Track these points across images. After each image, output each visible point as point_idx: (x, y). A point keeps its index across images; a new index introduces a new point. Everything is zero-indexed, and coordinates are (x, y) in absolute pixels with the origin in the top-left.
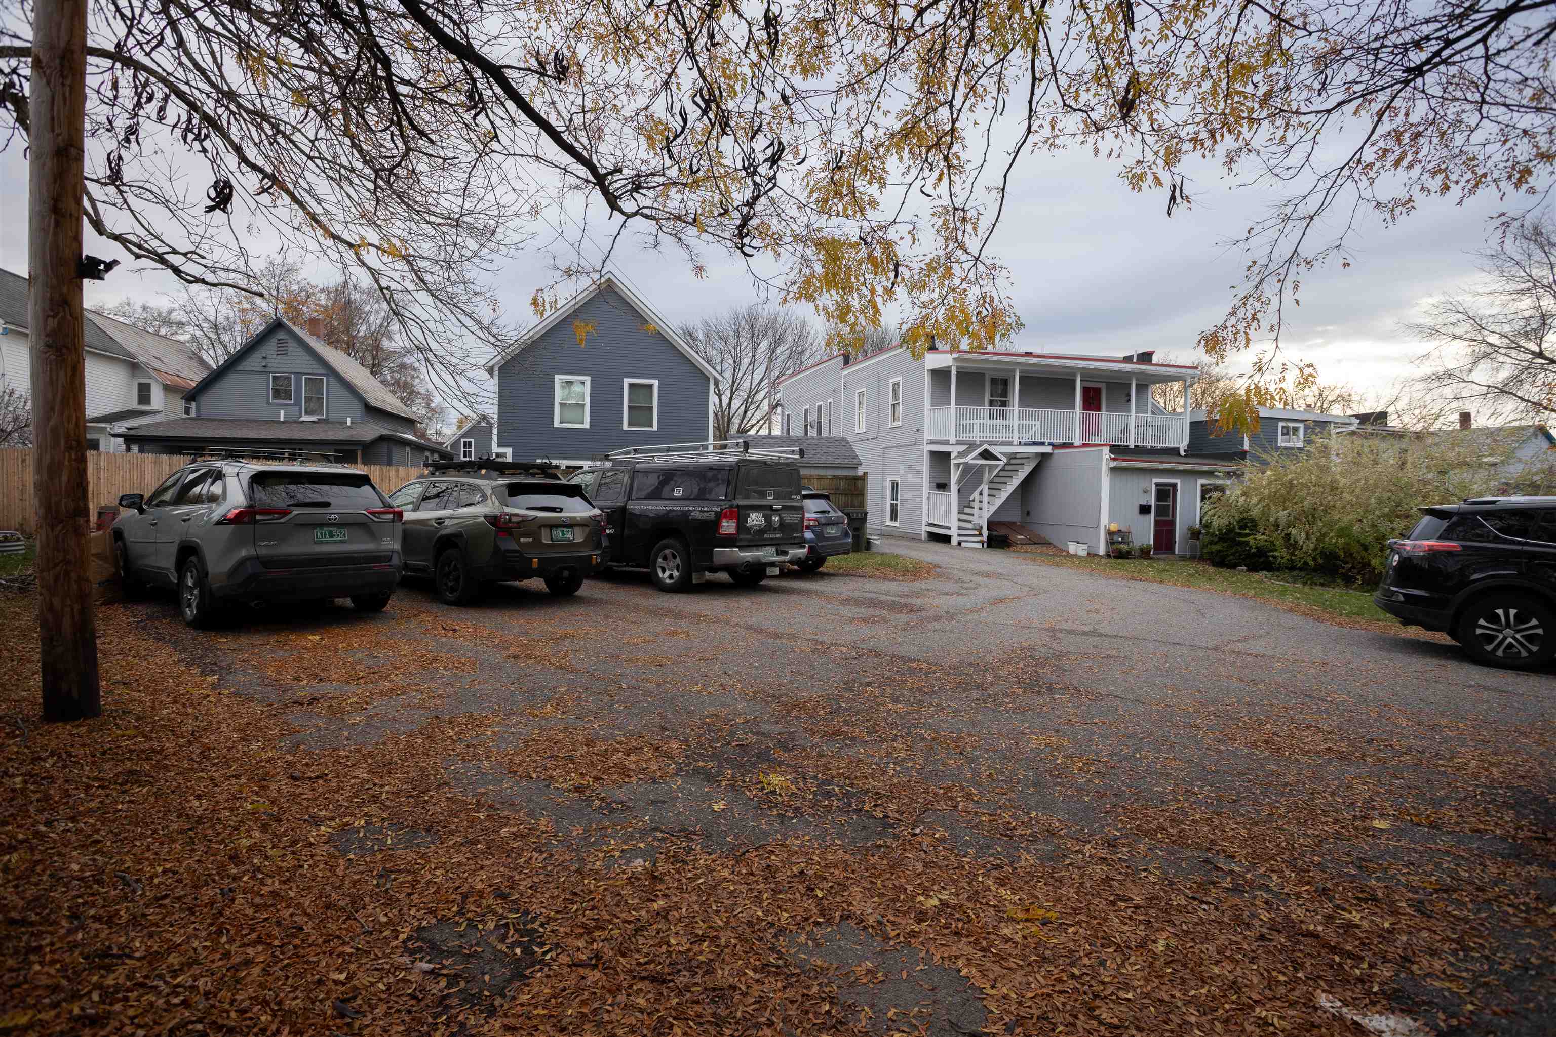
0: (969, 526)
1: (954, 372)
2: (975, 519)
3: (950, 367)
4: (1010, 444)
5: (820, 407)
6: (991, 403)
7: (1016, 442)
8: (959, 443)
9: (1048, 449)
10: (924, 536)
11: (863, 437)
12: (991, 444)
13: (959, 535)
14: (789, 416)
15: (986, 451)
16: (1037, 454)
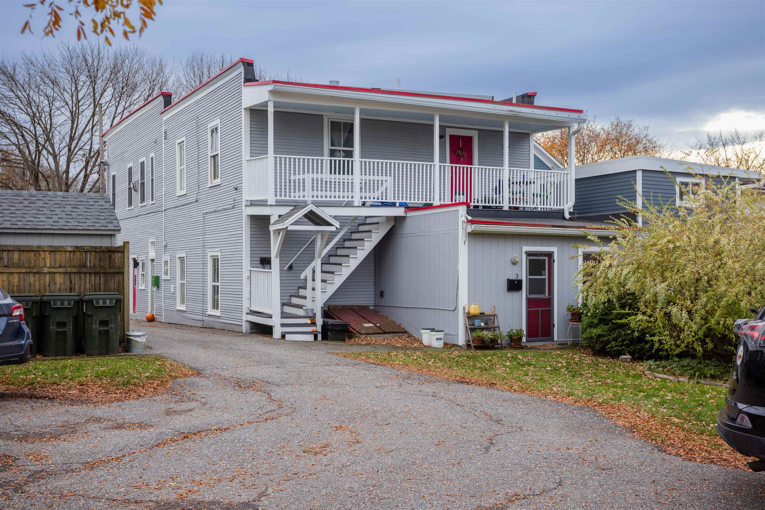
0: (300, 312)
1: (271, 110)
2: (308, 303)
3: (265, 104)
4: (349, 205)
5: (142, 164)
6: (332, 153)
7: (357, 202)
8: (279, 204)
9: (399, 212)
10: (245, 327)
11: (183, 201)
12: (318, 204)
13: (283, 325)
14: (114, 177)
15: (311, 212)
16: (388, 218)
